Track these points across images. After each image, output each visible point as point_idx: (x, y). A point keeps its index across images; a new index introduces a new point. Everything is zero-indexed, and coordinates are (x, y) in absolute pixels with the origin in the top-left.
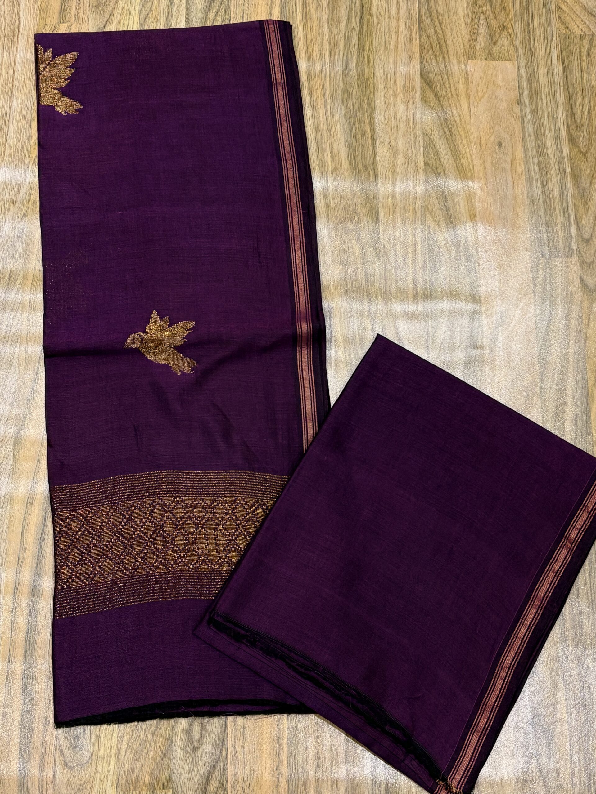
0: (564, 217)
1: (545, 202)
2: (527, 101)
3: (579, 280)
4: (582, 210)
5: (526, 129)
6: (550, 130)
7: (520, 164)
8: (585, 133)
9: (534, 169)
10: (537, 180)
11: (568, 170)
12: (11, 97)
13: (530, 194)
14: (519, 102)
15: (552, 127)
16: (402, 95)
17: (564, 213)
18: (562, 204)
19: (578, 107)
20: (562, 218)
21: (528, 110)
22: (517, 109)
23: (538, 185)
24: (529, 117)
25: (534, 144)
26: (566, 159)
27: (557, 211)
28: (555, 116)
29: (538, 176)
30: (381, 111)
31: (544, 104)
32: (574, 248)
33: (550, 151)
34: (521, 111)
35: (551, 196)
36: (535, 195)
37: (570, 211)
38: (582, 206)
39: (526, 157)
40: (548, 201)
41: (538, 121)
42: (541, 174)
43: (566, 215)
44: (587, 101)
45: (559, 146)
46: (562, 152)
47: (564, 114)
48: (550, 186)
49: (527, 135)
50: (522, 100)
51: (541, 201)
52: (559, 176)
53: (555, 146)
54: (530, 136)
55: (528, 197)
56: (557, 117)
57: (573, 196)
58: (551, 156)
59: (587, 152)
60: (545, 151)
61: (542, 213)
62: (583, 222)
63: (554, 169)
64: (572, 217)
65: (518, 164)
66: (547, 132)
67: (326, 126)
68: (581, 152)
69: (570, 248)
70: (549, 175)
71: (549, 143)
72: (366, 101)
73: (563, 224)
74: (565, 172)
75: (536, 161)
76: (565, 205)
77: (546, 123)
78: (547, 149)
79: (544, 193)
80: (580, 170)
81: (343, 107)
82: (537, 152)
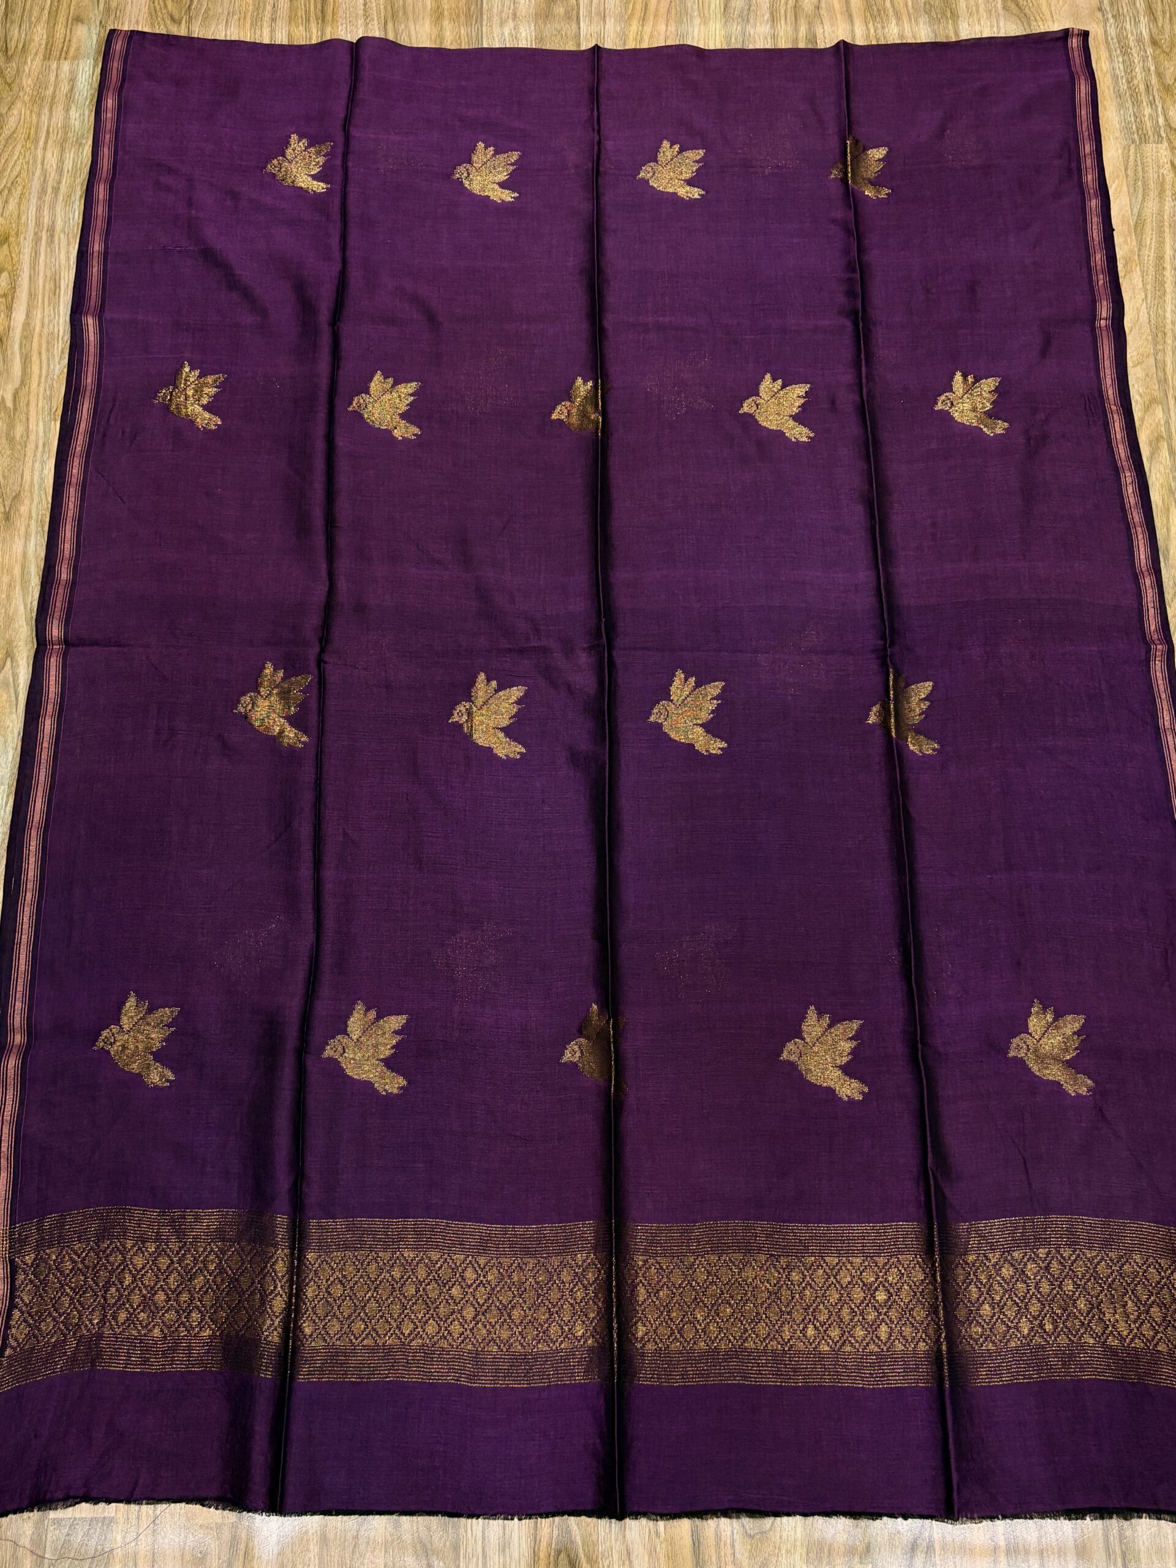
0: (1152, 108)
1: (1131, 96)
2: (1108, 9)
3: (1169, 165)
4: (1169, 103)
5: (1109, 33)
6: (1132, 33)
7: (1105, 63)
8: (1167, 37)
9: (1119, 67)
10: (1122, 77)
11: (1153, 68)
12: (604, 17)
13: (1116, 90)
14: (1100, 9)
15: (1135, 32)
16: (983, 5)
17: (1151, 105)
18: (1149, 98)
19: (1159, 13)
20: (1150, 110)
21: (1110, 16)
22: (1099, 15)
23: (1124, 81)
24: (1112, 20)
25: (1117, 45)
26: (1150, 58)
27: (1145, 103)
28: (1137, 20)
29: (1123, 74)
30: (965, 19)
31: (1125, 11)
32: (1164, 135)
33: (1134, 51)
34: (1104, 16)
35: (1137, 90)
36: (1122, 90)
37: (1157, 102)
38: (1168, 99)
39: (1111, 56)
40: (1135, 95)
41: (1120, 25)
42: (1126, 72)
43: (1154, 107)
44: (1167, 8)
45: (1142, 47)
46: (1146, 52)
47: (1146, 19)
48: (1135, 82)
49: (1109, 38)
50: (1103, 8)
51: (1128, 94)
52: (1143, 74)
53: (1138, 48)
54: (1112, 39)
55: (1114, 91)
56: (1139, 21)
57: (1158, 90)
58: (1135, 55)
59: (1170, 52)
60: (1129, 50)
61: (1129, 104)
62: (1171, 113)
63: (1138, 68)
64: (1160, 109)
65: (1103, 63)
66: (1129, 35)
67: (911, 33)
68: (1165, 52)
69: (1160, 135)
70: (1134, 73)
71: (1132, 44)
72: (949, 11)
73: (1150, 115)
74: (1149, 70)
75: (1121, 60)
76: (1151, 98)
77: (1128, 27)
78: (1131, 49)
79: (1130, 88)
80: (1164, 68)
81: (926, 16)
82: (1121, 52)
